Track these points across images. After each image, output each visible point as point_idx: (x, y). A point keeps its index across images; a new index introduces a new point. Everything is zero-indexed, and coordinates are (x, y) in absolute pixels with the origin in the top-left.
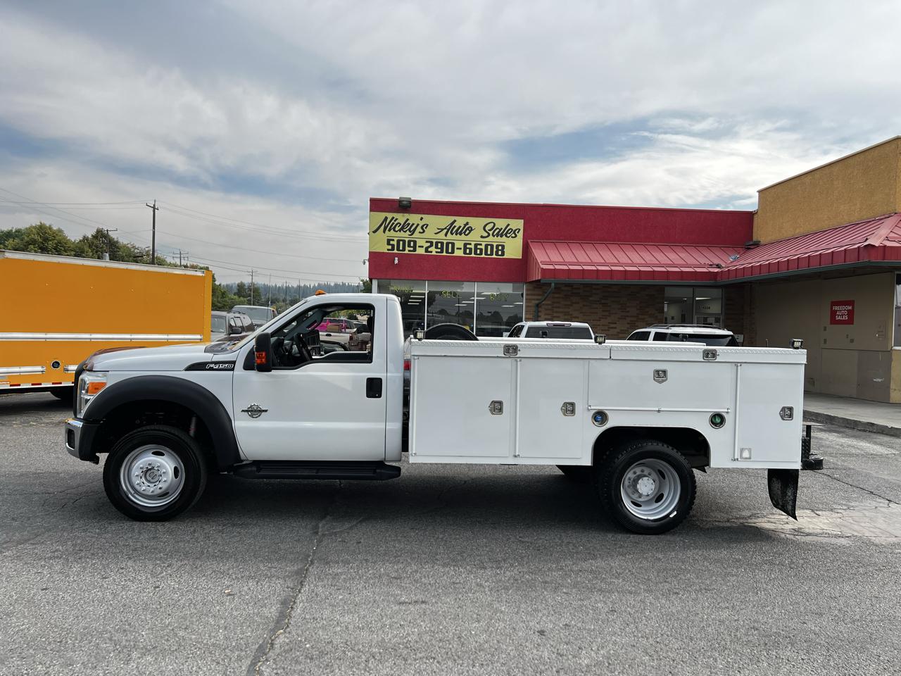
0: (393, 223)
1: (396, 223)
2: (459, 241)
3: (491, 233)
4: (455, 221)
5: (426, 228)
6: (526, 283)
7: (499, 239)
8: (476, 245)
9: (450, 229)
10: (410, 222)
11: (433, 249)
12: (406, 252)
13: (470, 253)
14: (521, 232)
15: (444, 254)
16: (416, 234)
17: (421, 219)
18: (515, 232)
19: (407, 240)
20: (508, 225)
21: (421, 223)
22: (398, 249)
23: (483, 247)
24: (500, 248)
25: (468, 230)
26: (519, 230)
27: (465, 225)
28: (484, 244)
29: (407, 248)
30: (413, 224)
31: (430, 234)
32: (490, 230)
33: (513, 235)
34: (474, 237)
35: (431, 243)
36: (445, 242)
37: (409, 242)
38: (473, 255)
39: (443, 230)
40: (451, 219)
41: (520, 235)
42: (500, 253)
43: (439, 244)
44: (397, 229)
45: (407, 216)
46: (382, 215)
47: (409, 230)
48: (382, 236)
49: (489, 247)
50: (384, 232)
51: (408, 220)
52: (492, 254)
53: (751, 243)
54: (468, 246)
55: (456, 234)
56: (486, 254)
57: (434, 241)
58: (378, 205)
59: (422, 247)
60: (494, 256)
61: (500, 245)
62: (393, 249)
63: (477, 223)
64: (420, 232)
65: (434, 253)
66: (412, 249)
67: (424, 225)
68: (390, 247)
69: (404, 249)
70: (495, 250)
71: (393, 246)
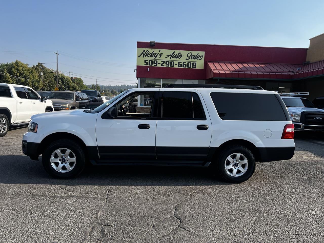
0: (147, 53)
1: (148, 53)
2: (176, 61)
3: (190, 57)
4: (174, 52)
5: (162, 55)
6: (205, 80)
7: (194, 60)
8: (183, 63)
9: (172, 56)
10: (155, 52)
11: (164, 65)
12: (153, 66)
13: (181, 66)
14: (204, 57)
15: (170, 67)
16: (157, 58)
17: (160, 51)
18: (201, 57)
19: (153, 60)
20: (198, 54)
21: (160, 53)
22: (149, 65)
23: (187, 64)
24: (194, 64)
25: (180, 56)
26: (203, 56)
27: (179, 54)
28: (187, 62)
29: (153, 64)
30: (156, 53)
31: (163, 58)
32: (190, 56)
33: (200, 59)
34: (183, 59)
35: (164, 62)
36: (170, 61)
37: (154, 61)
38: (182, 67)
39: (169, 56)
40: (173, 51)
41: (203, 58)
42: (194, 66)
43: (167, 63)
44: (149, 55)
45: (153, 50)
46: (142, 50)
47: (154, 56)
48: (142, 59)
49: (189, 64)
50: (143, 57)
51: (154, 51)
52: (190, 67)
53: (306, 62)
54: (180, 63)
55: (175, 58)
56: (188, 67)
57: (165, 61)
58: (140, 45)
59: (160, 63)
60: (191, 68)
61: (194, 63)
62: (147, 64)
63: (184, 53)
64: (159, 57)
65: (165, 66)
66: (155, 64)
67: (161, 54)
68: (146, 64)
69: (152, 65)
70: (192, 65)
71: (147, 63)
